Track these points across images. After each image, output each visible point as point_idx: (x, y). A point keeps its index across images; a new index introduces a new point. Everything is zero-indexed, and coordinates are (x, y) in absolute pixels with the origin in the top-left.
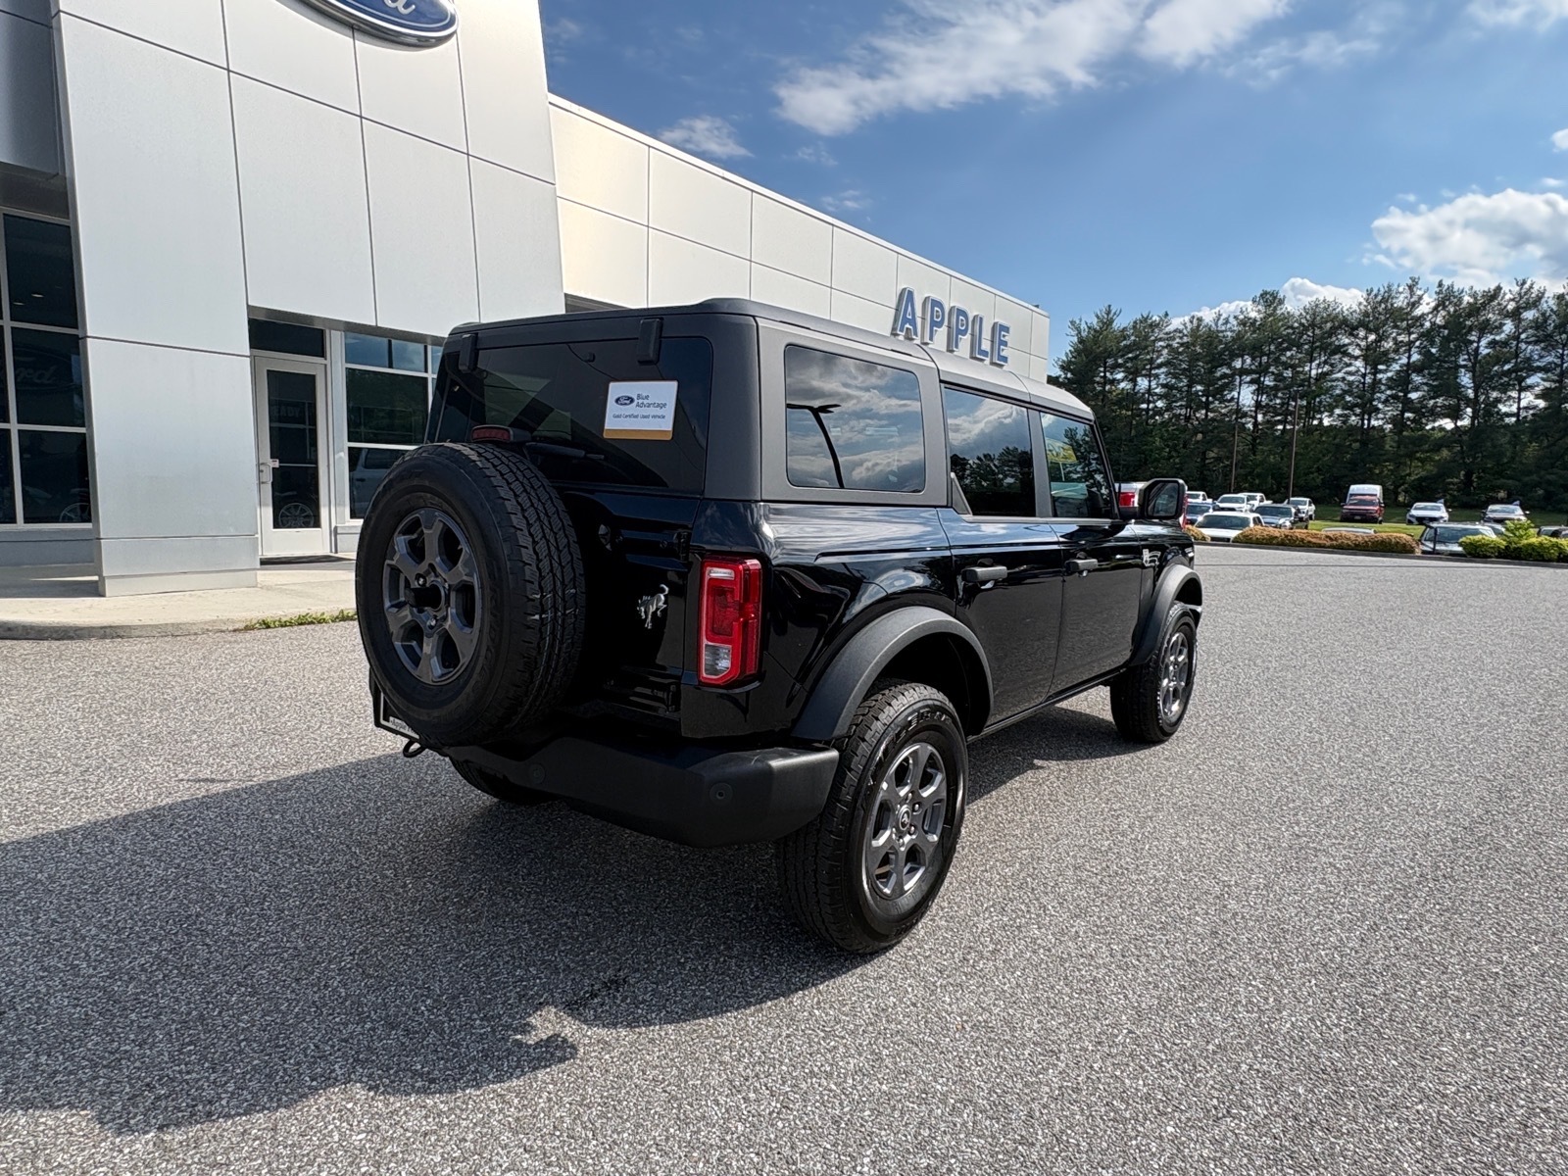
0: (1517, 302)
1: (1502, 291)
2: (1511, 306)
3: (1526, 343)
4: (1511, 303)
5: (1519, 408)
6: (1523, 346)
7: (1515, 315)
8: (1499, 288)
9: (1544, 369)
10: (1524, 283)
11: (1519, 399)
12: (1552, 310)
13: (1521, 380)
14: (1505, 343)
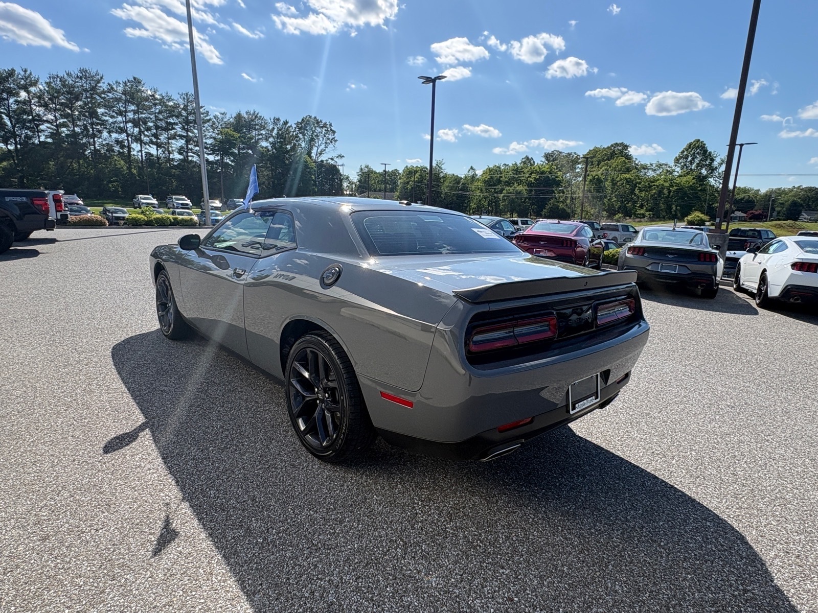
0: (25, 81)
1: (16, 72)
2: (23, 82)
3: (35, 105)
4: (23, 81)
5: (39, 141)
6: (34, 107)
7: (25, 88)
8: (13, 70)
9: (47, 121)
10: (25, 71)
11: (39, 137)
12: (45, 89)
13: (38, 126)
14: (24, 102)
